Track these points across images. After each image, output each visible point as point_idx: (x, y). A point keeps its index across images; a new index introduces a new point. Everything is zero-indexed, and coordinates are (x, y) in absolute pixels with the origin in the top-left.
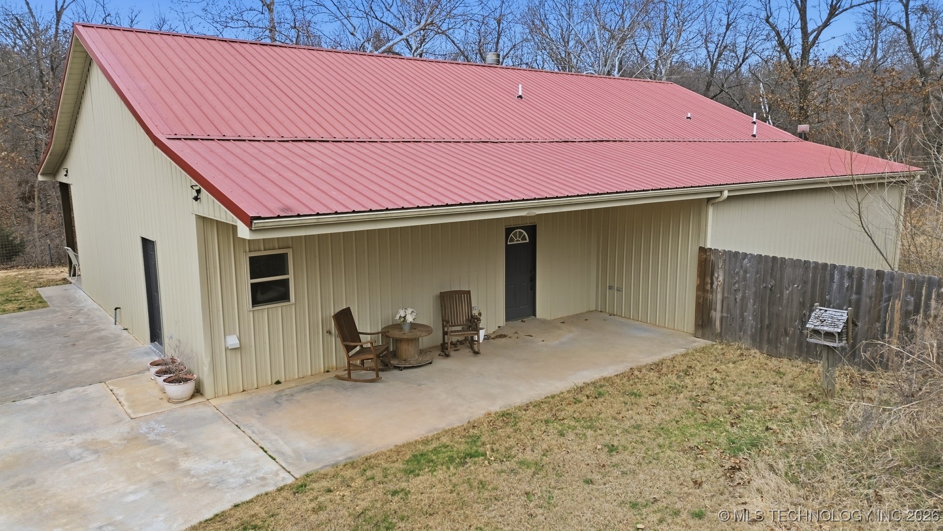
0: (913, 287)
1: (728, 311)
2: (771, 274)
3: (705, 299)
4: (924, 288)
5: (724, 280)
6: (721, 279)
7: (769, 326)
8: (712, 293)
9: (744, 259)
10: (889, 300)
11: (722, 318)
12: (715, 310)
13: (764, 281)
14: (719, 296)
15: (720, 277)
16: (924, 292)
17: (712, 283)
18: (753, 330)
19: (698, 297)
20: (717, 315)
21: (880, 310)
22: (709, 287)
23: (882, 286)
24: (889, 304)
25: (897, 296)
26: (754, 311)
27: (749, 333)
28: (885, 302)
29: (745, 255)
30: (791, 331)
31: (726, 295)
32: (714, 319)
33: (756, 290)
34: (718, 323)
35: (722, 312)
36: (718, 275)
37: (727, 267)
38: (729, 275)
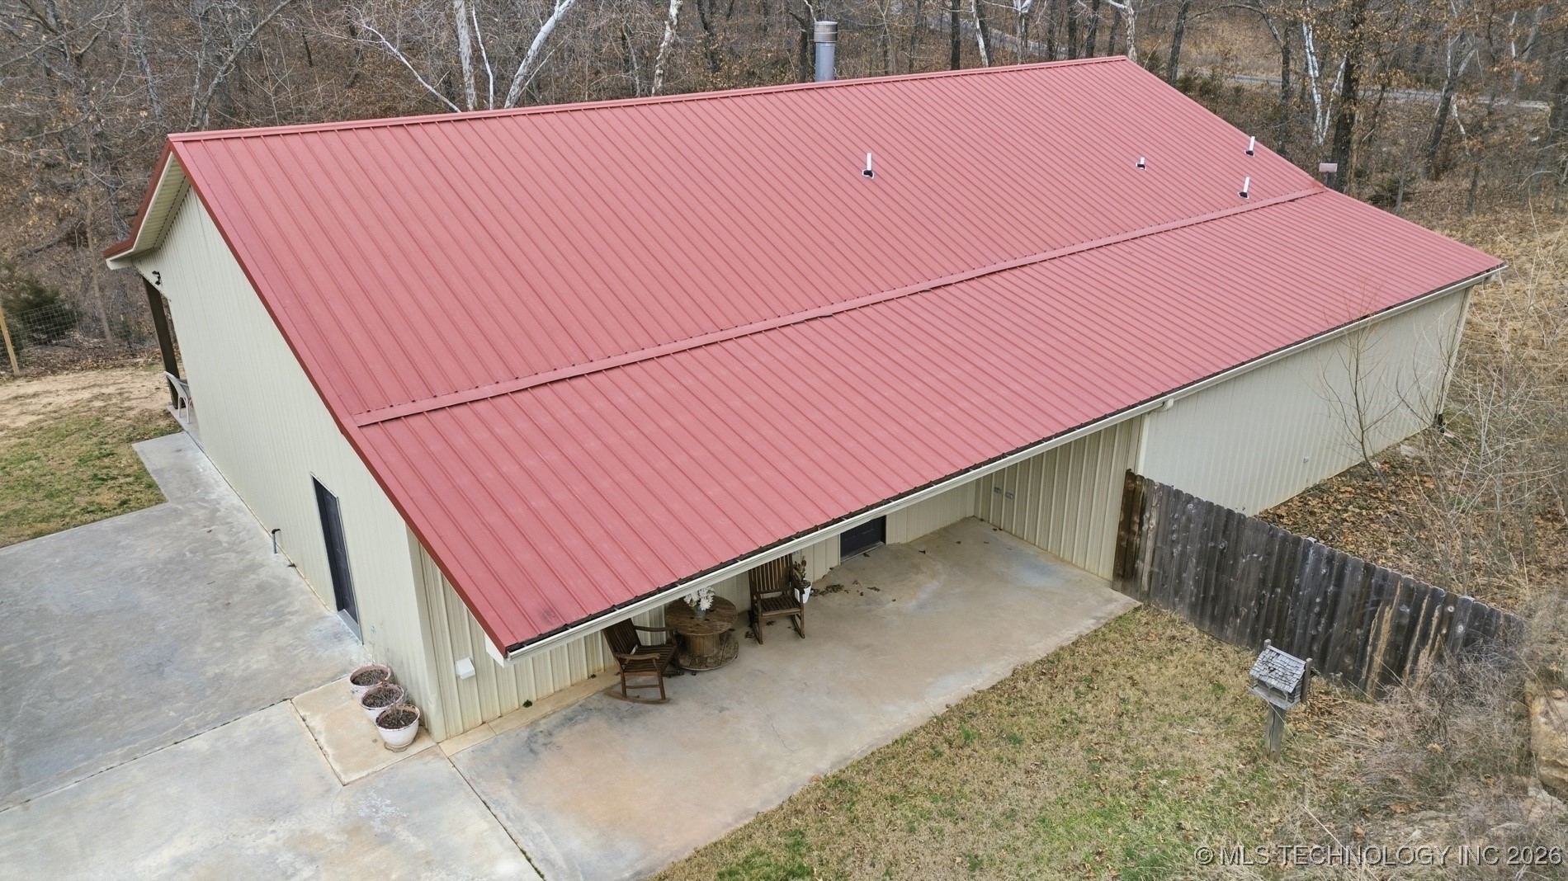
0: (1410, 596)
1: (1161, 566)
2: (1224, 532)
3: (1130, 543)
4: (1426, 601)
5: (1158, 524)
6: (1154, 521)
7: (1215, 599)
8: (1140, 536)
9: (1188, 503)
10: (1377, 604)
11: (1151, 574)
12: (1143, 561)
13: (1214, 539)
14: (1150, 544)
15: (1152, 521)
16: (1424, 606)
17: (1141, 524)
18: (1193, 599)
19: (1120, 539)
20: (1145, 567)
21: (1364, 614)
22: (1136, 528)
23: (1370, 584)
24: (1375, 611)
25: (1389, 602)
26: (1196, 574)
27: (1187, 601)
28: (1372, 606)
29: (1190, 498)
30: (1244, 612)
31: (1159, 544)
32: (1140, 571)
33: (1201, 548)
34: (1145, 579)
35: (1152, 565)
36: (1151, 515)
37: (1164, 509)
38: (1166, 519)
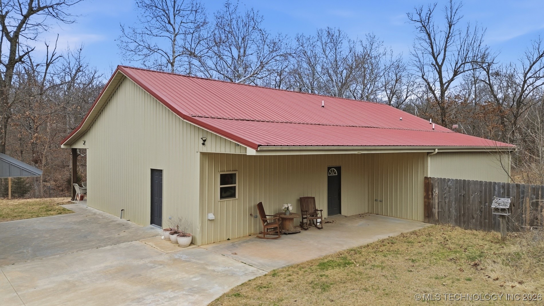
0: (534, 191)
1: (442, 208)
2: (463, 188)
3: (429, 203)
4: (540, 191)
5: (439, 193)
7: (464, 215)
8: (433, 199)
11: (438, 212)
12: (435, 208)
13: (460, 192)
14: (437, 201)
15: (436, 191)
17: (432, 195)
19: (425, 202)
20: (436, 211)
21: (519, 203)
23: (519, 191)
24: (523, 200)
25: (527, 196)
26: (455, 207)
27: (454, 218)
29: (449, 180)
30: (475, 216)
31: (440, 200)
32: (434, 213)
33: (456, 197)
34: (436, 215)
35: (438, 209)
36: (436, 190)
37: (440, 186)
38: (442, 190)
